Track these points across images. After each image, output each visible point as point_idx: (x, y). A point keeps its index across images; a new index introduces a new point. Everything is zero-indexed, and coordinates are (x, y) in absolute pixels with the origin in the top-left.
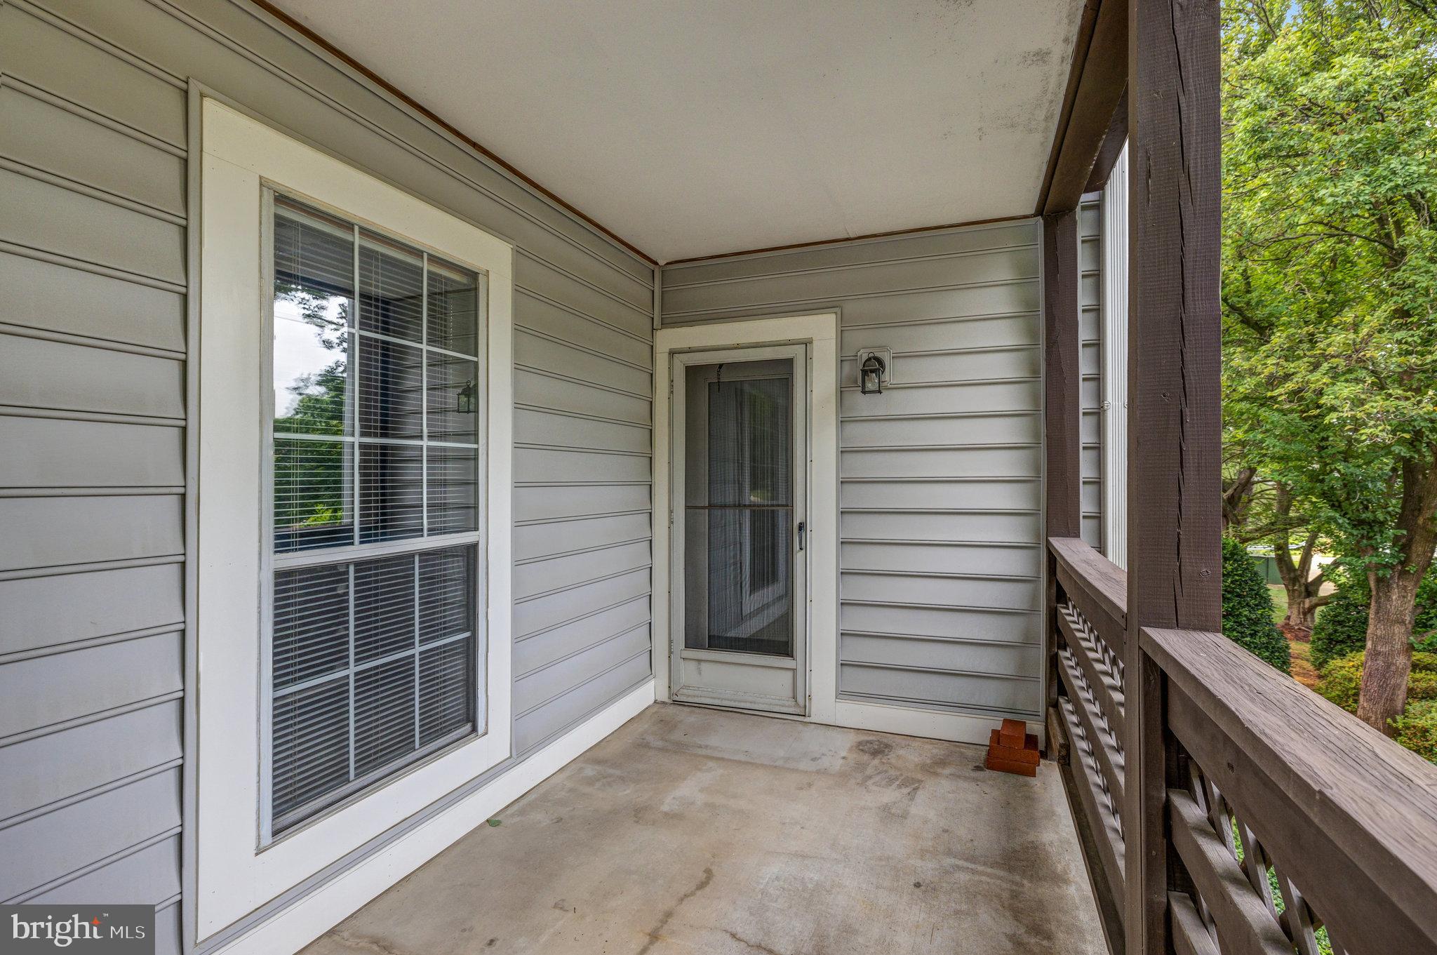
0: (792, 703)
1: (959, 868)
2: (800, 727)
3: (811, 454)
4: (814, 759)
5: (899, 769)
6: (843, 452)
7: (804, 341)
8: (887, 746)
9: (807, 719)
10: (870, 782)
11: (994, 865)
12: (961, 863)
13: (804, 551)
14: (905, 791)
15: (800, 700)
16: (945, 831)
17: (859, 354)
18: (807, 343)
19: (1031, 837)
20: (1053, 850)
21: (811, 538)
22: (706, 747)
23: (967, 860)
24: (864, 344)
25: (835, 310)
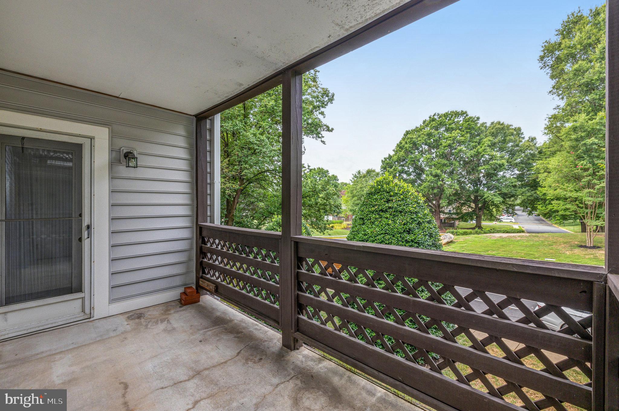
0: (82, 314)
1: (206, 332)
2: (91, 324)
3: (94, 192)
4: (114, 330)
5: (155, 318)
6: (113, 192)
7: (91, 137)
8: (141, 314)
9: (92, 319)
10: (149, 326)
11: (213, 326)
12: (205, 330)
13: (90, 239)
14: (166, 322)
15: (87, 311)
16: (191, 326)
17: (121, 149)
18: (92, 139)
19: (215, 316)
20: (223, 316)
21: (94, 232)
22: (43, 352)
23: (205, 329)
24: (125, 145)
25: (109, 126)
